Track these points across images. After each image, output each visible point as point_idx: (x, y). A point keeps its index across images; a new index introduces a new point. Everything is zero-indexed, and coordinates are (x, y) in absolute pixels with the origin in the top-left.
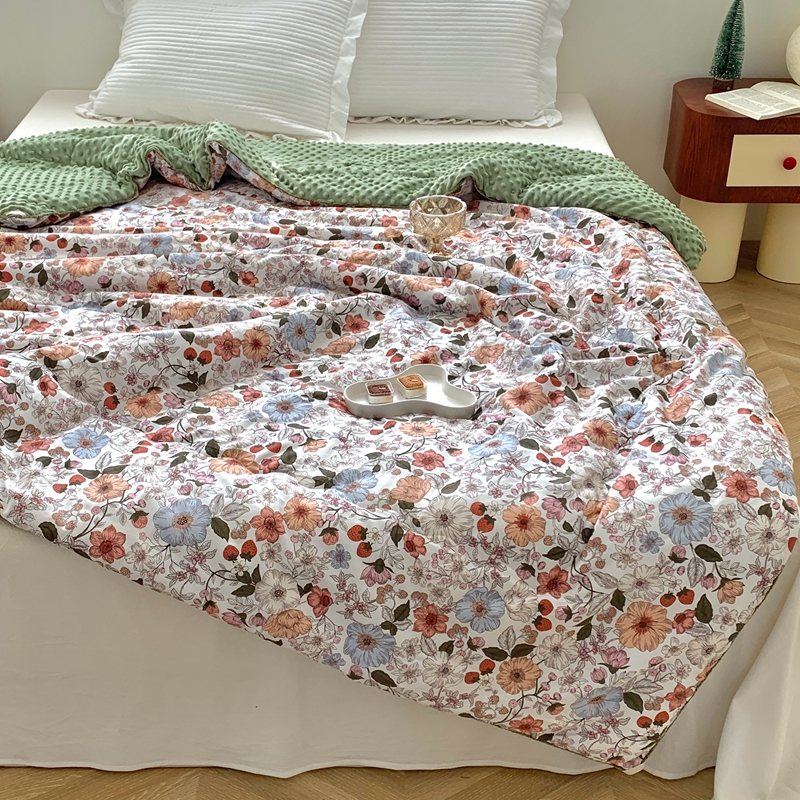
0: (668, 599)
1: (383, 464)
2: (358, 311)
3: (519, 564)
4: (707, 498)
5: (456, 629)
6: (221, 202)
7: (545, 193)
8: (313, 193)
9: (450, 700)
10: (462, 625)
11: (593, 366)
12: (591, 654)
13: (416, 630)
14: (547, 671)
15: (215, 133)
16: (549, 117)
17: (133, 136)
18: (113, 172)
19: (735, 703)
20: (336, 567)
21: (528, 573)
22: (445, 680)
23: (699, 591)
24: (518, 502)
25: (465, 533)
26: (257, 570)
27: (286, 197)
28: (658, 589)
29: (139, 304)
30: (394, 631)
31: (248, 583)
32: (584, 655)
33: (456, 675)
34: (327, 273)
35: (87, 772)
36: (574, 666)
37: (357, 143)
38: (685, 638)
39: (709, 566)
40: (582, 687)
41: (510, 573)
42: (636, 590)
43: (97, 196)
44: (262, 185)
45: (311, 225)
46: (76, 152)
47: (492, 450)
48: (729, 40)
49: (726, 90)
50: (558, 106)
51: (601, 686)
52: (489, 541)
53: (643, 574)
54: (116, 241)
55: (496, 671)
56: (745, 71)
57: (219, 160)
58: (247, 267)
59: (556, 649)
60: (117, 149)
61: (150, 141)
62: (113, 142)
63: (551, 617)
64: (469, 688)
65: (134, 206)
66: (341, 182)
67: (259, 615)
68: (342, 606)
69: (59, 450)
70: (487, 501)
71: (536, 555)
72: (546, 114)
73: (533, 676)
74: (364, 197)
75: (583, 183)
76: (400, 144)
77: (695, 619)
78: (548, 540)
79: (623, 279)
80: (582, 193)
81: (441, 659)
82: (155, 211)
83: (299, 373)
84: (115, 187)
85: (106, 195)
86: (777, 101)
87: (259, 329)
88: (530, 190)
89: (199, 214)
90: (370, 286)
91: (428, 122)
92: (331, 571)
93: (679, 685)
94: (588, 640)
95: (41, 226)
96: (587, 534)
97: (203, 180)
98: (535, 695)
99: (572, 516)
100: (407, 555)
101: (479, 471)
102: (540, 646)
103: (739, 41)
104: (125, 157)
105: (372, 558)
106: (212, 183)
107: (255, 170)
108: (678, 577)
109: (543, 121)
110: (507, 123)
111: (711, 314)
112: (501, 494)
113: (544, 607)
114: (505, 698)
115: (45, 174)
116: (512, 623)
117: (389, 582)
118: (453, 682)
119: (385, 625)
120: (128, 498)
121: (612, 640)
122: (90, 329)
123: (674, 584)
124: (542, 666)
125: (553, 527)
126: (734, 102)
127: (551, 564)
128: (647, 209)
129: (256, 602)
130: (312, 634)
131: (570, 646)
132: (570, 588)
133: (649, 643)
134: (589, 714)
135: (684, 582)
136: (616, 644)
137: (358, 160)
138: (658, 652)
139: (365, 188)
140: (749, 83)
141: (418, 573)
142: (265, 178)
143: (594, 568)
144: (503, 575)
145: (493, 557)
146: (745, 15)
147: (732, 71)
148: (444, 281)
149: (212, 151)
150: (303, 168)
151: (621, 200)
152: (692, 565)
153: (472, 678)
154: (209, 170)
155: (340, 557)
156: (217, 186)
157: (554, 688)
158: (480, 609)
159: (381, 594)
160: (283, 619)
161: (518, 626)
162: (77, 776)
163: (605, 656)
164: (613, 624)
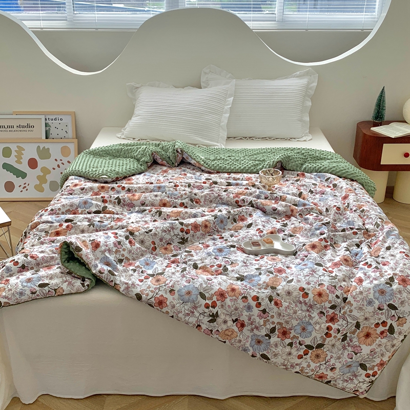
0: (377, 325)
1: (262, 272)
2: (243, 214)
3: (318, 311)
4: (391, 286)
5: (294, 337)
6: (181, 172)
7: (310, 167)
8: (217, 168)
9: (291, 366)
10: (297, 335)
11: (340, 235)
12: (347, 347)
13: (278, 337)
14: (329, 354)
15: (178, 145)
16: (307, 137)
17: (146, 146)
18: (138, 160)
19: (403, 368)
20: (247, 312)
21: (322, 315)
22: (290, 357)
23: (389, 322)
24: (317, 287)
25: (297, 299)
26: (217, 312)
27: (207, 169)
28: (373, 321)
29: (158, 211)
30: (270, 338)
31: (214, 318)
32: (344, 348)
33: (294, 356)
34: (229, 199)
35: (143, 397)
36: (340, 352)
37: (231, 148)
38: (384, 341)
39: (393, 312)
40: (344, 361)
41: (315, 314)
42: (365, 322)
43: (133, 170)
44: (197, 165)
45: (219, 181)
46: (123, 153)
47: (304, 267)
48: (380, 106)
49: (378, 126)
50: (310, 132)
51: (351, 360)
52: (307, 302)
53: (367, 315)
54: (144, 187)
55: (310, 354)
56: (386, 118)
57: (180, 156)
58: (197, 197)
59: (333, 345)
60: (139, 151)
61: (153, 148)
62: (138, 149)
63: (331, 332)
64: (299, 361)
65: (147, 173)
66: (228, 163)
67: (218, 330)
68: (249, 328)
69: (138, 267)
70: (305, 286)
71: (325, 308)
72: (305, 136)
73: (324, 357)
74: (238, 169)
75: (326, 163)
76: (249, 148)
77: (388, 333)
78: (330, 302)
79: (346, 201)
80: (326, 167)
81: (288, 349)
82: (156, 175)
83: (223, 238)
84: (139, 166)
85: (136, 169)
86: (401, 130)
87: (207, 221)
88: (304, 166)
89: (173, 176)
90: (246, 204)
91: (257, 139)
92: (245, 313)
93: (381, 360)
94: (346, 342)
95: (113, 182)
96: (345, 299)
97: (173, 163)
98: (325, 364)
99: (339, 293)
100: (275, 307)
101: (300, 275)
102: (327, 344)
103: (384, 107)
104: (143, 154)
105: (262, 308)
106: (176, 164)
107: (194, 159)
108: (381, 316)
109: (304, 138)
110: (290, 139)
111: (383, 215)
112: (310, 284)
113: (329, 328)
114: (313, 365)
115: (111, 161)
116: (316, 335)
117: (268, 318)
118: (293, 358)
119: (266, 335)
120: (167, 284)
121: (355, 341)
122: (140, 221)
123: (380, 319)
124: (327, 352)
125: (331, 297)
126: (382, 130)
127: (331, 311)
128: (353, 174)
129: (216, 325)
130: (238, 338)
131: (339, 344)
132: (339, 321)
133: (370, 343)
134: (346, 372)
135: (384, 318)
136: (357, 343)
137: (233, 155)
138: (374, 346)
139: (238, 166)
140: (388, 123)
141: (280, 315)
142: (198, 162)
143: (348, 313)
144: (312, 315)
145: (308, 308)
146: (386, 96)
147: (381, 118)
148: (275, 202)
149: (177, 152)
150: (212, 158)
151: (342, 170)
152: (387, 312)
153: (300, 357)
154: (175, 159)
155: (249, 308)
156: (178, 165)
157: (333, 361)
158: (304, 329)
159: (265, 322)
160: (227, 332)
161: (319, 336)
162: (140, 398)
163: (353, 348)
164: (355, 335)
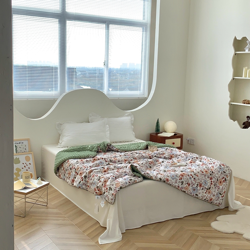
4: (221, 167)
8: (125, 150)
9: (204, 197)
10: (204, 185)
24: (204, 170)
25: (201, 174)
26: (183, 181)
27: (121, 151)
28: (221, 177)
29: (128, 162)
30: (197, 187)
36: (215, 190)
39: (225, 174)
44: (117, 149)
48: (157, 126)
51: (218, 191)
52: (204, 174)
55: (207, 192)
63: (212, 182)
64: (205, 194)
68: (191, 185)
73: (211, 192)
77: (225, 181)
78: (209, 173)
81: (202, 191)
91: (118, 142)
92: (190, 180)
93: (224, 191)
96: (212, 172)
97: (104, 151)
102: (211, 187)
105: (194, 178)
107: (115, 147)
112: (201, 169)
114: (209, 195)
121: (218, 185)
127: (210, 176)
129: (183, 185)
131: (214, 187)
132: (213, 179)
134: (216, 197)
135: (223, 176)
138: (223, 186)
140: (162, 133)
141: (199, 179)
144: (206, 178)
147: (159, 132)
154: (106, 149)
155: (190, 178)
157: (214, 193)
159: (195, 182)
161: (209, 185)
163: (218, 187)
